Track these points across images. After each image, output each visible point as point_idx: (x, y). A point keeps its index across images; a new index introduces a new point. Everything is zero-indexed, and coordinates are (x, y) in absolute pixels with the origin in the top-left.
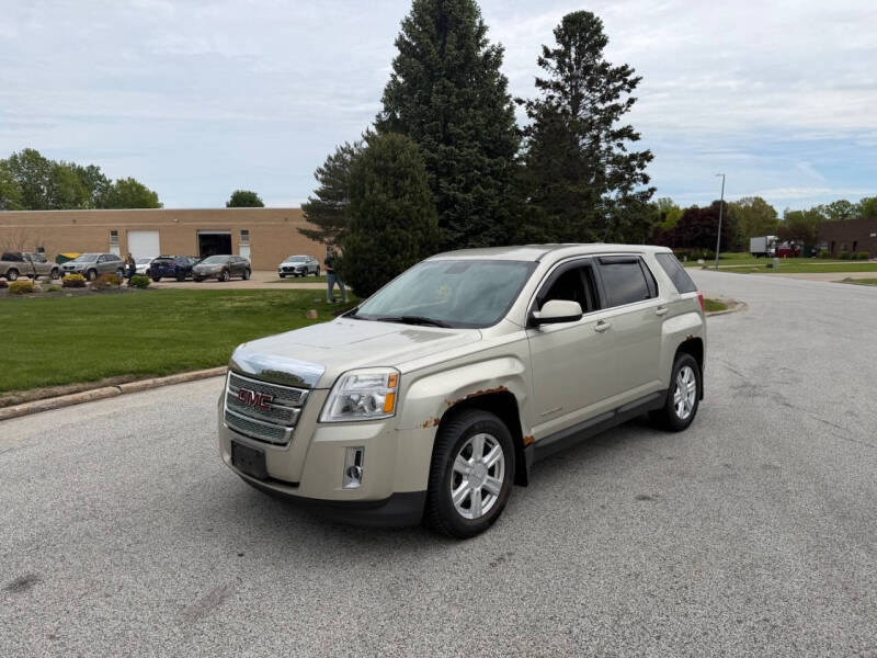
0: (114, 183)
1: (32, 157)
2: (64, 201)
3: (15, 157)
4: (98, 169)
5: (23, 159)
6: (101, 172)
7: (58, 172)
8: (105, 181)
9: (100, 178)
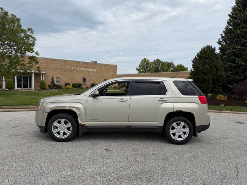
0: (176, 66)
1: (158, 61)
2: (164, 70)
3: (154, 61)
4: (172, 62)
5: (156, 61)
6: (173, 63)
7: (163, 64)
8: (174, 65)
9: (173, 64)
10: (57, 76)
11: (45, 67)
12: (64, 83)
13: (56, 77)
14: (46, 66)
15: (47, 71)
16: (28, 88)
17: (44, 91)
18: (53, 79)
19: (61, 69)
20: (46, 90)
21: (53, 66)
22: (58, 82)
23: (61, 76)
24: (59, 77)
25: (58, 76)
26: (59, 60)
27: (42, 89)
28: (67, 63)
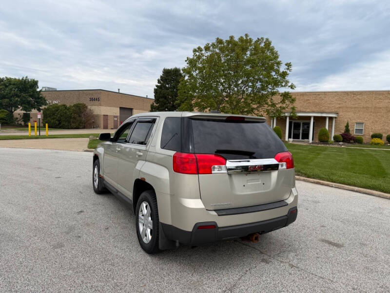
10: (359, 121)
11: (338, 106)
12: (371, 134)
13: (357, 123)
14: (339, 104)
15: (341, 114)
16: (299, 139)
17: (322, 145)
18: (347, 126)
19: (367, 108)
20: (328, 144)
21: (353, 103)
22: (360, 131)
23: (366, 121)
24: (363, 123)
25: (361, 121)
26: (366, 92)
27: (321, 141)
28: (381, 97)
